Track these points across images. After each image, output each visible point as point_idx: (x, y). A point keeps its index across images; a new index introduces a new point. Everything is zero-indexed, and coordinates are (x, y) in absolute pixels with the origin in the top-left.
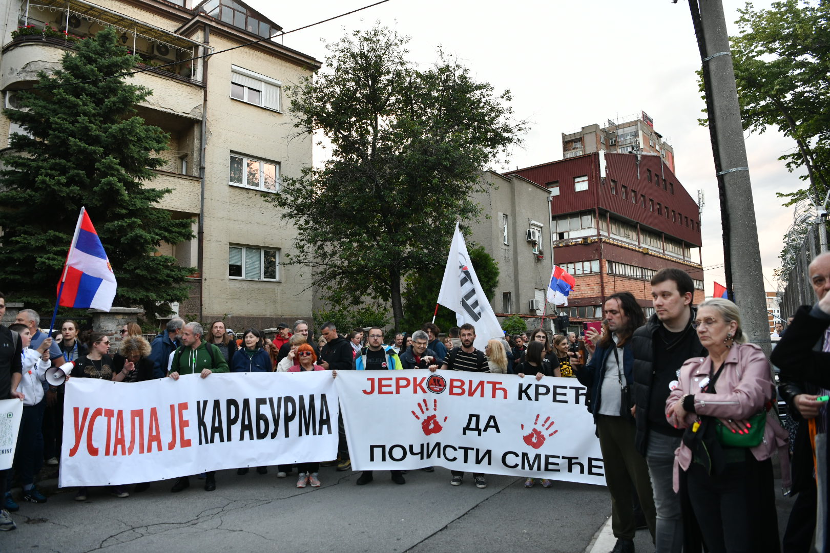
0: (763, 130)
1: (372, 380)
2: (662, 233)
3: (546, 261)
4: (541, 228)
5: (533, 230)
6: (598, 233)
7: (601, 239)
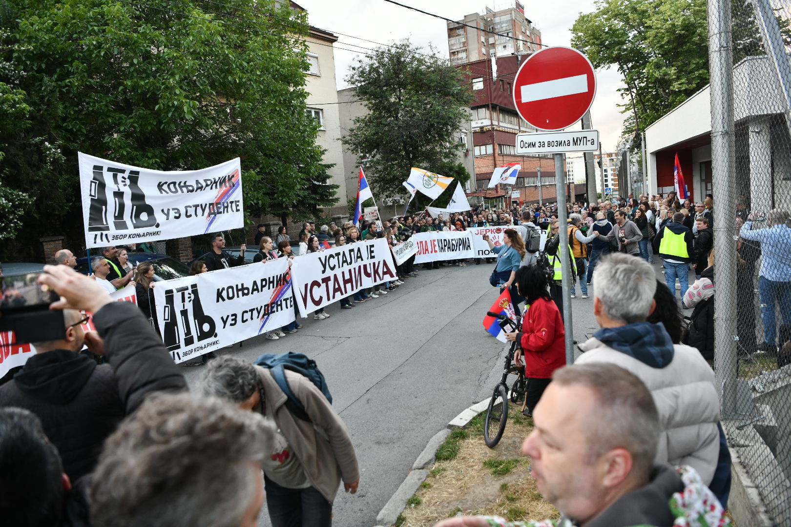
0: (609, 67)
3: (470, 157)
4: (466, 133)
5: (463, 136)
6: (492, 123)
7: (493, 128)
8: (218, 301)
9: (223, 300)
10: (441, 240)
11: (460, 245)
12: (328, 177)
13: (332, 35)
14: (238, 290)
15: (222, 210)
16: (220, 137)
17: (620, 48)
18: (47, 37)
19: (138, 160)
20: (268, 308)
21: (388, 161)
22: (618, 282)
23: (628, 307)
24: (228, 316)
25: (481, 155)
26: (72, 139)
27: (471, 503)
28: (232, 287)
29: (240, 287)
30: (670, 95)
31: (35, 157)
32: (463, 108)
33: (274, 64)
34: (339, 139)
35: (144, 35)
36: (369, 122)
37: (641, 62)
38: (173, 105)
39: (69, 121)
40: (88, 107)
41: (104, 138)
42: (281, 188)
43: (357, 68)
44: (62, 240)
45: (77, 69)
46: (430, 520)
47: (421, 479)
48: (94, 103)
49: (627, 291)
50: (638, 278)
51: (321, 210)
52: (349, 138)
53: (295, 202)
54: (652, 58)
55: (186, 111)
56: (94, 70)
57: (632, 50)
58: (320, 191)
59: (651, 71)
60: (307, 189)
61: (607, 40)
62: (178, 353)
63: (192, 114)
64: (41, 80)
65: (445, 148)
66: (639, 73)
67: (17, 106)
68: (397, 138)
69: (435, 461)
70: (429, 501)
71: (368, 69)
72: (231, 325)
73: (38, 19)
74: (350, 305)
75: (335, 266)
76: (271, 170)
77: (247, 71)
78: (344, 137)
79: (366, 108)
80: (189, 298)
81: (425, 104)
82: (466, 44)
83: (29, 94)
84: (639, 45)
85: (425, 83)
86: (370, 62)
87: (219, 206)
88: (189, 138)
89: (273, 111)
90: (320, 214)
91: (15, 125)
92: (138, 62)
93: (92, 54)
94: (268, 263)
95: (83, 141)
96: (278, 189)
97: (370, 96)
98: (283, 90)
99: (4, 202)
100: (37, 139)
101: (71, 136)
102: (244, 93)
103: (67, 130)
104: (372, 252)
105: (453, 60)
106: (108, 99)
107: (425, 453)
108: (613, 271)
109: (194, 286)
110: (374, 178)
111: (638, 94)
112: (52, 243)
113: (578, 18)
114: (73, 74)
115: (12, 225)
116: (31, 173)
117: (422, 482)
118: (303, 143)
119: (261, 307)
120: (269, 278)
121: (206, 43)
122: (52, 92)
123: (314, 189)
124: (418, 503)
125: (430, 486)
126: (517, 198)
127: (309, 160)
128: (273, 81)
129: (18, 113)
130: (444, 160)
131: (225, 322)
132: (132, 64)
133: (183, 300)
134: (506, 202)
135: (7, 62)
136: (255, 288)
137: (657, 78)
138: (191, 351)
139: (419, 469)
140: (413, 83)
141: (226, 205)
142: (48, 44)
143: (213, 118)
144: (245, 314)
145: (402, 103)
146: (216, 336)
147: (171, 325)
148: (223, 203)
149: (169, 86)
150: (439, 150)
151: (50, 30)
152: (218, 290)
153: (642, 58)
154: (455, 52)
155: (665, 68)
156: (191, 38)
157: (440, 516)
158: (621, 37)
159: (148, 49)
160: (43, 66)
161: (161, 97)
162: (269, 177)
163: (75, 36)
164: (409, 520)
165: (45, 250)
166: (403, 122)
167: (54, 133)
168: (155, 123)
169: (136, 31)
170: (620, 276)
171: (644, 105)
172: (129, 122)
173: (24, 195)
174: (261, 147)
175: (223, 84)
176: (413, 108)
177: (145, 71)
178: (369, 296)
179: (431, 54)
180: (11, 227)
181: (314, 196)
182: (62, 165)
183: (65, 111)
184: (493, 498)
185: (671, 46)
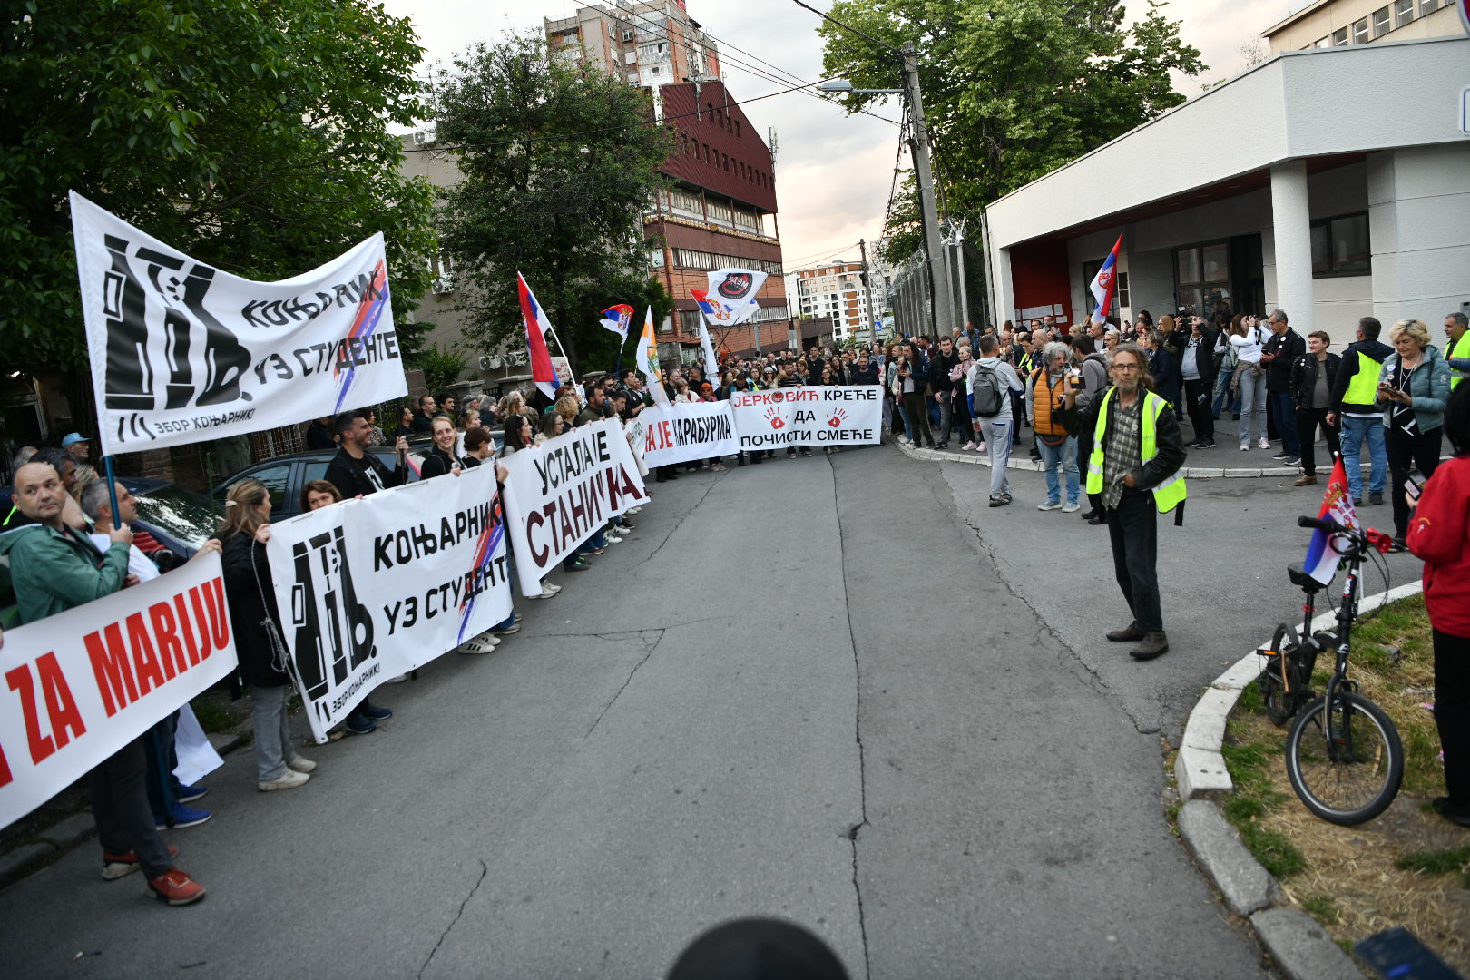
0: (885, 101)
2: (730, 198)
6: (659, 206)
7: (662, 218)
8: (377, 568)
9: (389, 564)
10: (679, 421)
11: (713, 429)
14: (417, 541)
15: (363, 355)
24: (399, 604)
28: (404, 534)
29: (418, 534)
36: (465, 197)
37: (943, 91)
38: (148, 119)
55: (178, 133)
57: (933, 68)
59: (971, 105)
62: (324, 705)
68: (533, 228)
69: (1276, 881)
71: (459, 88)
72: (407, 624)
74: (582, 562)
75: (558, 478)
79: (457, 168)
80: (334, 562)
86: (465, 75)
87: (356, 345)
94: (465, 475)
97: (466, 143)
104: (603, 446)
109: (339, 532)
113: (832, 8)
119: (461, 578)
120: (469, 511)
131: (392, 619)
133: (326, 571)
136: (446, 534)
137: (982, 117)
138: (345, 696)
140: (555, 118)
141: (371, 343)
144: (432, 597)
145: (533, 157)
146: (374, 654)
147: (308, 634)
148: (365, 339)
152: (378, 540)
155: (995, 100)
166: (542, 195)
176: (562, 167)
185: (1003, 61)
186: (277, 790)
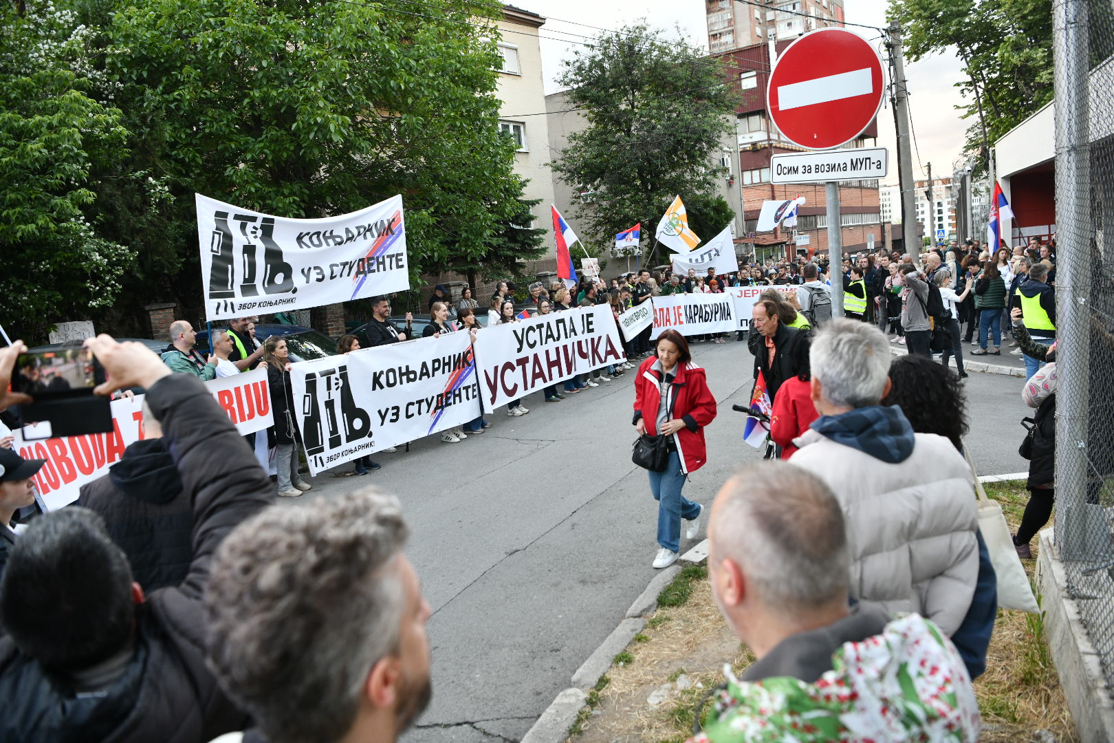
0: (943, 51)
1: (741, 291)
3: (736, 185)
4: (731, 152)
5: (726, 157)
6: (769, 136)
7: (771, 144)
8: (374, 389)
9: (382, 387)
10: (690, 306)
11: (716, 313)
12: (532, 218)
13: (537, 16)
14: (401, 374)
15: (374, 267)
16: (381, 165)
17: (960, 22)
18: (148, 35)
19: (270, 198)
20: (442, 399)
21: (616, 195)
22: (841, 358)
23: (854, 389)
24: (387, 409)
25: (752, 183)
26: (184, 172)
27: (700, 663)
28: (393, 370)
29: (404, 370)
30: (1036, 90)
31: (137, 198)
32: (724, 116)
33: (453, 61)
34: (547, 165)
35: (275, 27)
36: (589, 139)
37: (992, 41)
38: (316, 123)
39: (180, 148)
40: (204, 128)
41: (225, 169)
42: (464, 235)
43: (572, 62)
44: (174, 308)
45: (188, 77)
46: (642, 684)
47: (636, 630)
48: (211, 122)
49: (852, 368)
50: (867, 351)
51: (522, 265)
52: (562, 162)
53: (483, 253)
54: (1010, 35)
55: (333, 131)
56: (211, 78)
57: (979, 23)
58: (520, 238)
59: (1006, 55)
60: (503, 235)
61: (940, 10)
62: (320, 458)
63: (342, 134)
64: (143, 93)
65: (698, 174)
66: (988, 58)
67: (112, 129)
68: (629, 162)
69: (657, 607)
70: (644, 660)
71: (587, 63)
72: (392, 421)
73: (136, 10)
74: (557, 396)
75: (535, 342)
76: (451, 209)
77: (415, 72)
78: (555, 162)
79: (586, 119)
80: (336, 384)
81: (669, 112)
82: (732, 23)
83: (126, 112)
84: (989, 16)
85: (669, 82)
86: (591, 53)
87: (372, 261)
88: (340, 166)
89: (453, 127)
90: (521, 270)
91: (110, 155)
92: (269, 65)
93: (207, 56)
94: (443, 337)
95: (199, 175)
96: (461, 235)
97: (591, 102)
98: (466, 97)
99: (98, 258)
100: (138, 174)
101: (183, 168)
102: (413, 103)
103: (177, 160)
104: (590, 323)
105: (714, 46)
106: (230, 117)
107: (644, 597)
108: (835, 343)
109: (343, 368)
110: (596, 219)
111: (986, 90)
112: (161, 312)
114: (183, 83)
115: (109, 288)
116: (133, 220)
117: (637, 634)
118: (495, 171)
119: (433, 397)
120: (444, 358)
121: (360, 35)
122: (157, 108)
123: (512, 235)
124: (628, 661)
125: (646, 640)
126: (807, 246)
127: (502, 195)
128: (452, 85)
129: (112, 139)
130: (697, 192)
131: (383, 418)
132: (261, 68)
133: (329, 388)
134: (788, 251)
135: (98, 70)
136: (425, 371)
137: (1016, 65)
138: (338, 455)
139: (635, 617)
140: (652, 82)
141: (381, 260)
142: (150, 44)
143: (371, 140)
144: (410, 407)
145: (636, 110)
146: (370, 435)
147: (313, 420)
148: (378, 258)
149: (310, 96)
150: (689, 178)
151: (152, 26)
152: (375, 374)
153: (993, 35)
154: (716, 35)
155: (1027, 50)
156: (339, 29)
157: (657, 679)
158: (961, 5)
159: (282, 46)
160: (145, 74)
161: (299, 113)
162: (449, 219)
163: (185, 32)
164: (615, 683)
165: (152, 321)
166: (638, 138)
167: (160, 164)
168: (292, 148)
169: (264, 22)
170: (844, 349)
171: (996, 107)
172: (258, 147)
173: (123, 248)
174: (436, 178)
175: (383, 92)
176: (652, 117)
177: (277, 77)
178: (585, 384)
179: (678, 39)
180: (107, 291)
181: (512, 245)
182: (171, 208)
183: (174, 135)
184: (730, 657)
185: (1038, 17)
186: (285, 496)
